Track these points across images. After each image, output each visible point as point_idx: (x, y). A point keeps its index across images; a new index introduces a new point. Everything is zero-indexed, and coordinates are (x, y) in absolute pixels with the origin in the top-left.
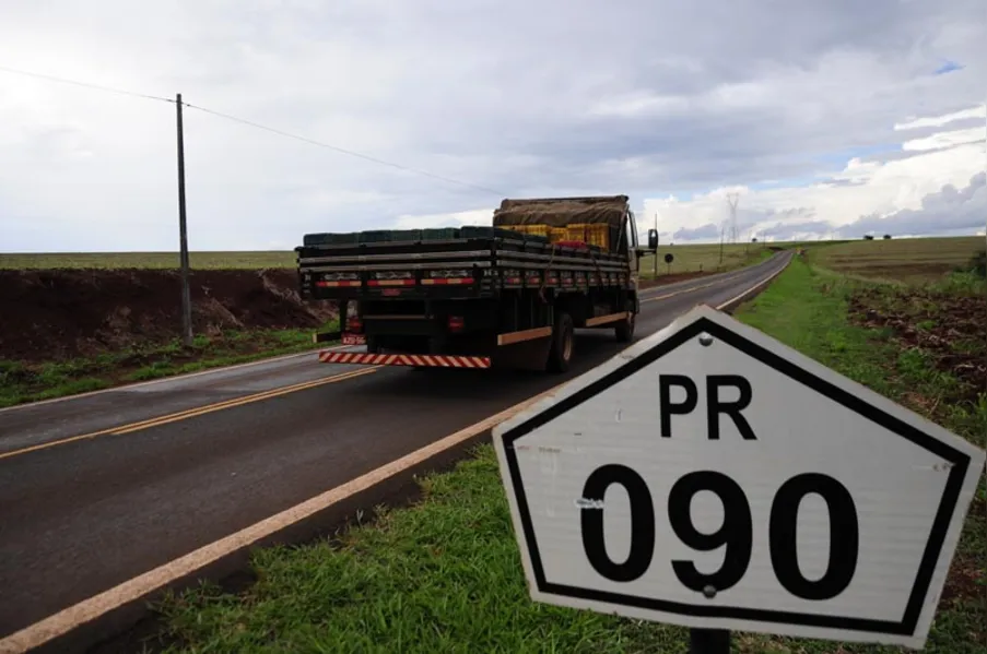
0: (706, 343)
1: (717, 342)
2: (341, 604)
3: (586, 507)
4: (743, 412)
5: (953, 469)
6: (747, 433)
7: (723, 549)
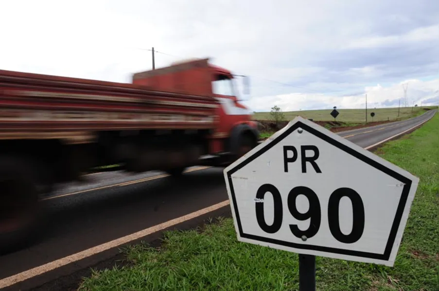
0: (300, 132)
1: (304, 131)
2: (197, 254)
3: (258, 202)
4: (316, 161)
5: (405, 186)
6: (318, 170)
7: (309, 220)
